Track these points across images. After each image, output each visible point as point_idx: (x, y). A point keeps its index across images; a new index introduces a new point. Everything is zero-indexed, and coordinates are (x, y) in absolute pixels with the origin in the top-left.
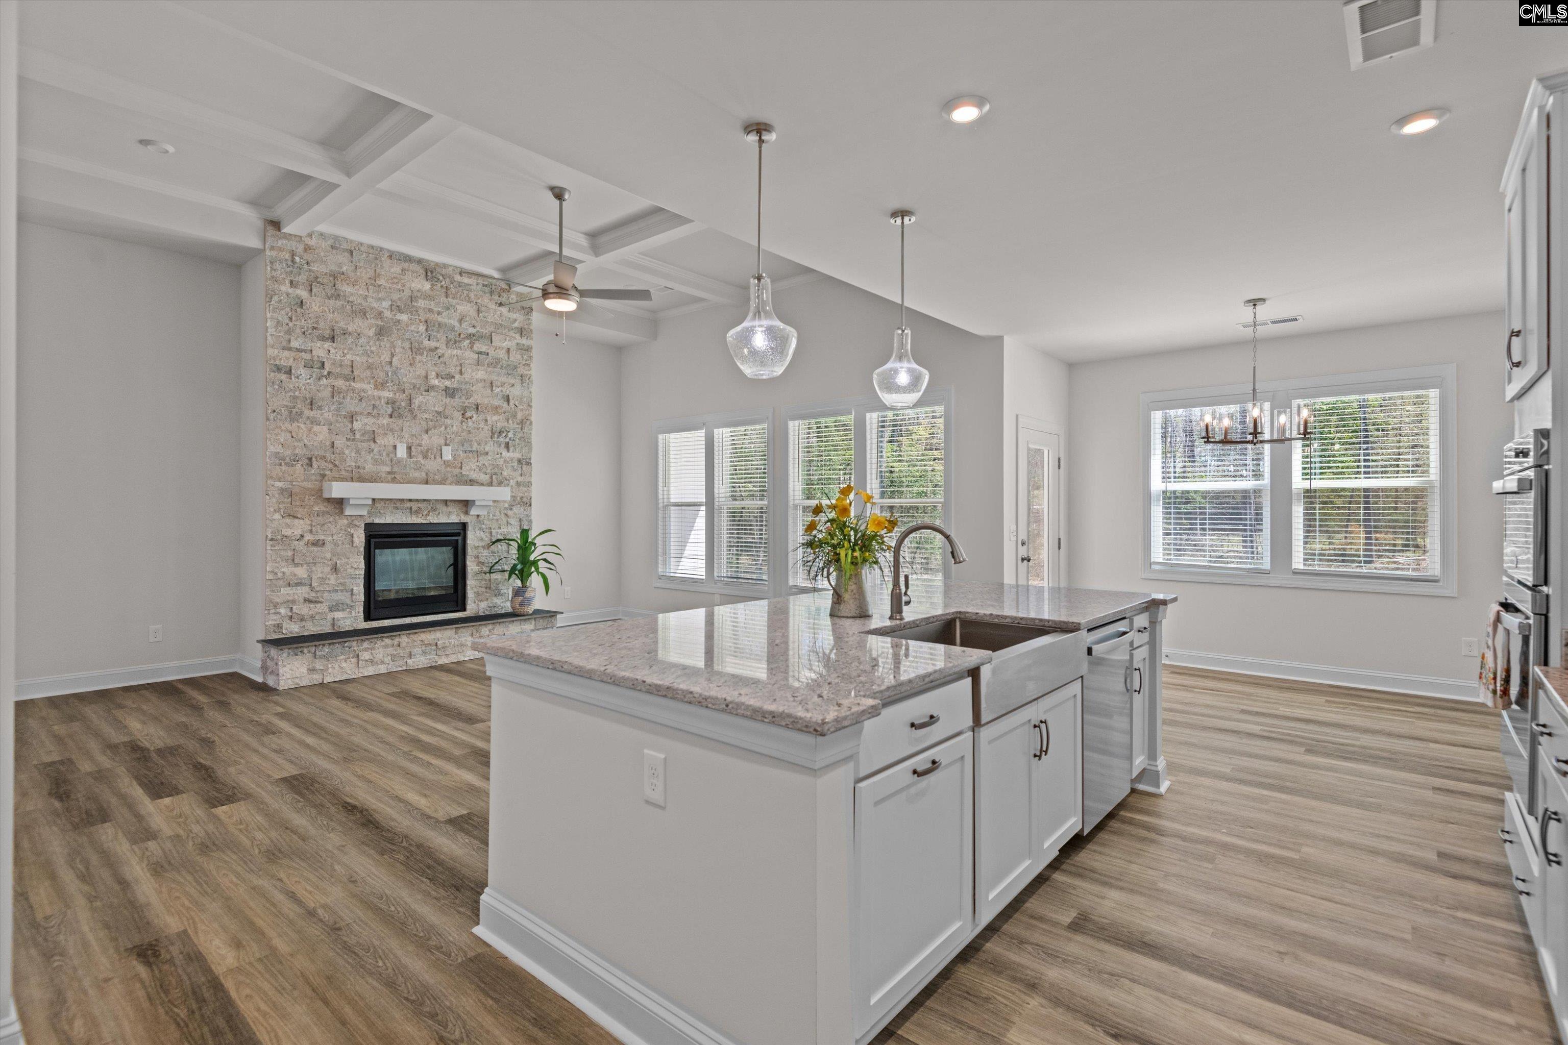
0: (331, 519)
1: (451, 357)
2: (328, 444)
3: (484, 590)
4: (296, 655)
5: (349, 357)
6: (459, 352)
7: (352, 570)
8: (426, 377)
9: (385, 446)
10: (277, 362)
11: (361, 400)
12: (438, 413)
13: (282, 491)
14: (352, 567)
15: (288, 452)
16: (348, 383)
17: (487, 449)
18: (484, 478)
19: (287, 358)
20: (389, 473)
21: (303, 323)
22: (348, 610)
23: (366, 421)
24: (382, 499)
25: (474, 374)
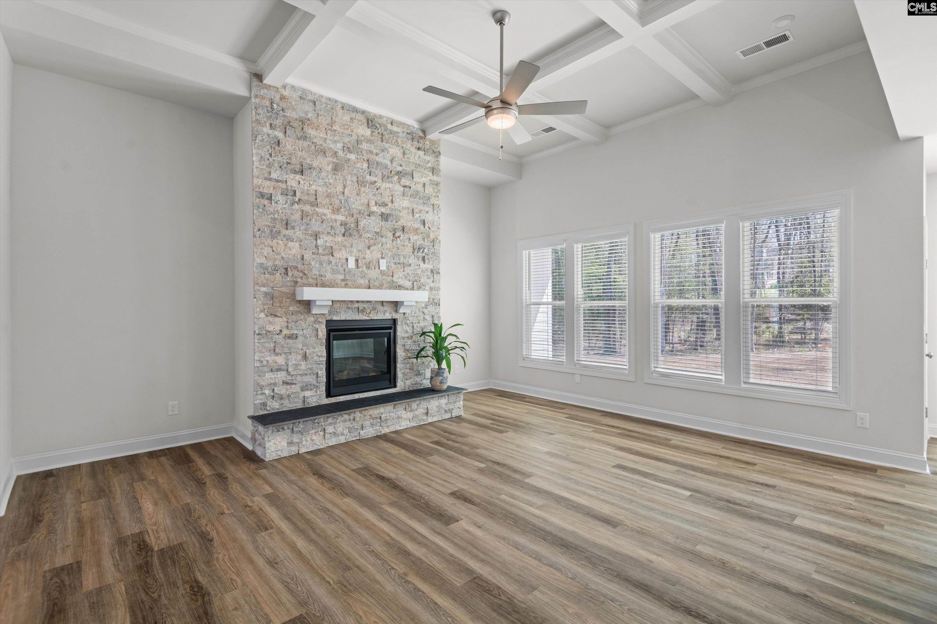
0: (302, 317)
1: (385, 189)
2: (299, 256)
3: (408, 371)
4: (278, 431)
5: (314, 187)
6: (391, 185)
7: (317, 358)
8: (368, 205)
9: (340, 259)
10: (261, 190)
11: (322, 222)
12: (377, 233)
13: (266, 294)
14: (317, 355)
15: (270, 264)
16: (313, 208)
17: (410, 262)
18: (408, 284)
19: (269, 187)
20: (343, 280)
21: (280, 158)
22: (314, 389)
23: (326, 238)
24: (338, 301)
25: (401, 203)
